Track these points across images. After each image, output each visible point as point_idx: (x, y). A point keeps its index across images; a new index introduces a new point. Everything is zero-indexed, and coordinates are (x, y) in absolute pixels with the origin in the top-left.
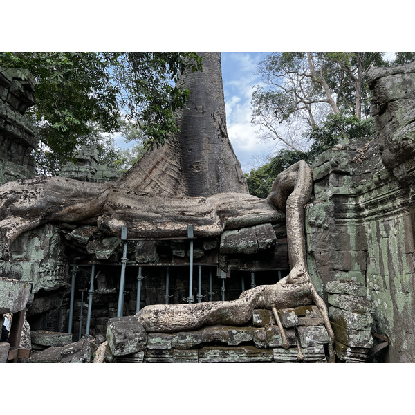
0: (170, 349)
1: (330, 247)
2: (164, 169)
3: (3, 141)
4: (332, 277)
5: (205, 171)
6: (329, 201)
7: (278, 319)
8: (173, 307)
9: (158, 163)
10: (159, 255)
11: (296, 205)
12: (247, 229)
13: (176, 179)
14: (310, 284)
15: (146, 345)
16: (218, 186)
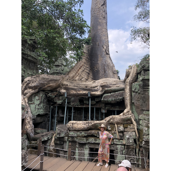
0: (76, 137)
1: (141, 101)
2: (83, 69)
3: (27, 62)
4: (142, 113)
5: (99, 69)
6: (140, 82)
7: (116, 128)
8: (78, 122)
9: (81, 67)
10: (80, 103)
11: (128, 83)
12: (114, 93)
13: (88, 73)
14: (131, 115)
15: (68, 134)
16: (105, 75)
